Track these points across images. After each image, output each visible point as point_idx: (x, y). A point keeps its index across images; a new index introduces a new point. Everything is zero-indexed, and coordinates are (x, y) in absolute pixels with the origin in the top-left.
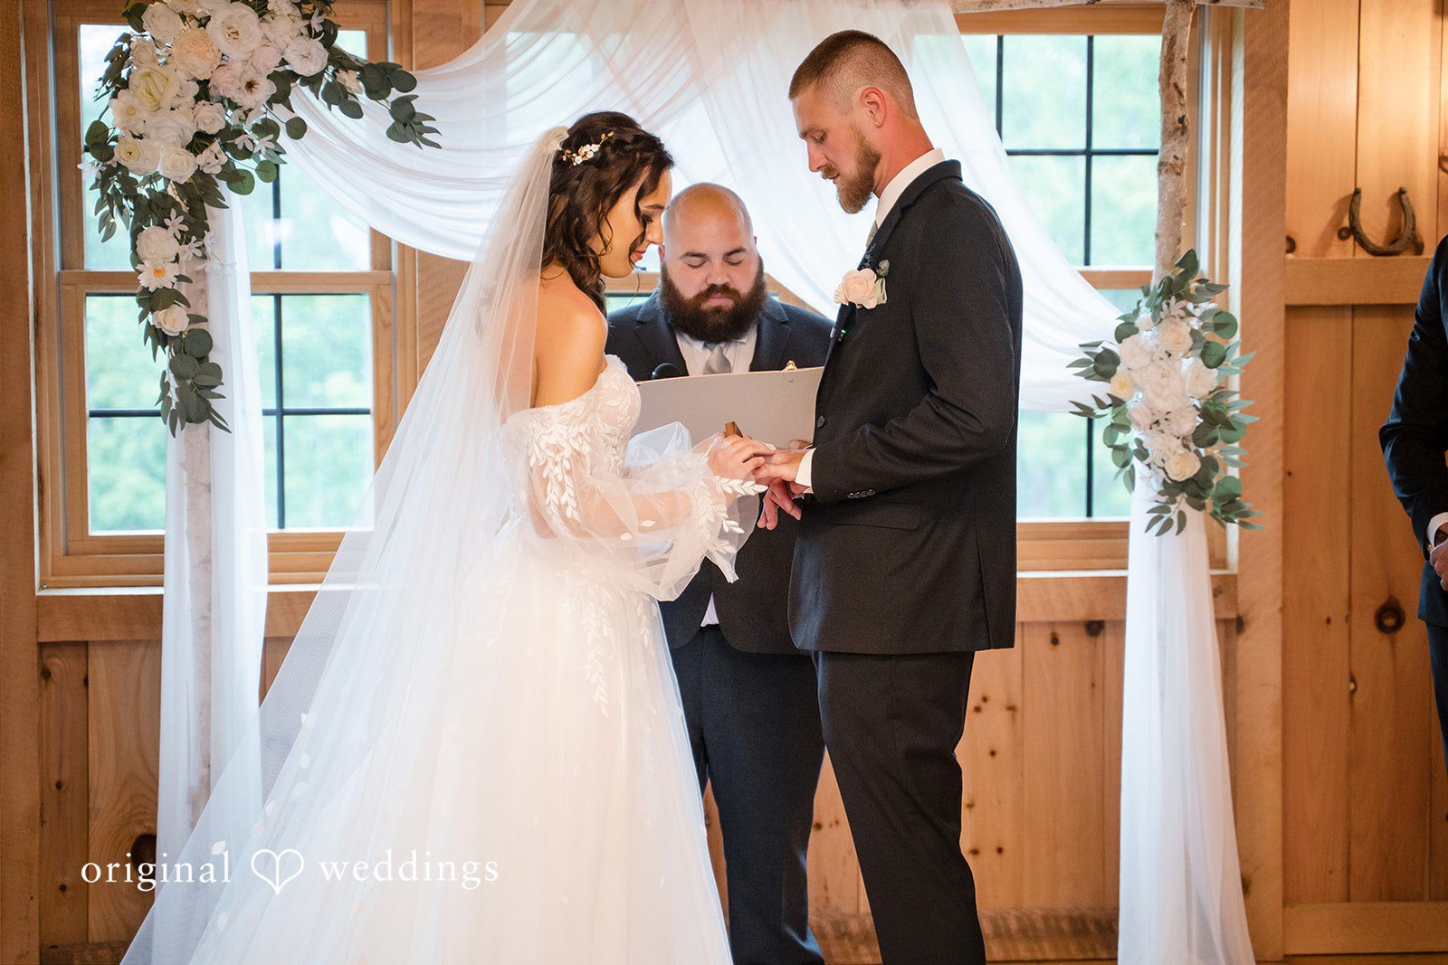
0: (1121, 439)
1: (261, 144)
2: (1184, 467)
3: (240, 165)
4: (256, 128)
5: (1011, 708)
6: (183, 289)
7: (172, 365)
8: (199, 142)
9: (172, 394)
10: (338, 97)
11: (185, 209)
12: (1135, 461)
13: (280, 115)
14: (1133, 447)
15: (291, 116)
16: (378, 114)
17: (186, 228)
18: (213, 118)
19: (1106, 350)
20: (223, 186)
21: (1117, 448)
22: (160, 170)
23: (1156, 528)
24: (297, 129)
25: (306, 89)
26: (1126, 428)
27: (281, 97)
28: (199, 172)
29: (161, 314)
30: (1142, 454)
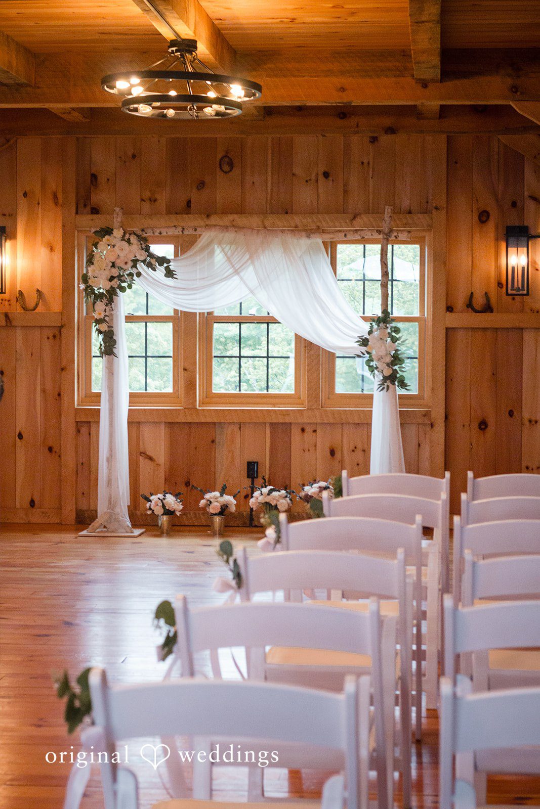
0: (372, 364)
1: (128, 279)
2: (388, 372)
3: (123, 285)
4: (127, 275)
5: (364, 451)
6: (107, 318)
7: (103, 340)
8: (112, 279)
9: (103, 347)
10: (150, 265)
11: (108, 297)
12: (375, 370)
13: (134, 271)
14: (375, 366)
15: (137, 271)
16: (161, 271)
17: (107, 302)
18: (115, 272)
19: (366, 338)
20: (118, 291)
21: (369, 366)
22: (101, 286)
23: (380, 389)
24: (139, 275)
25: (142, 263)
26: (372, 361)
27: (135, 266)
28: (112, 287)
29: (100, 325)
30: (377, 368)
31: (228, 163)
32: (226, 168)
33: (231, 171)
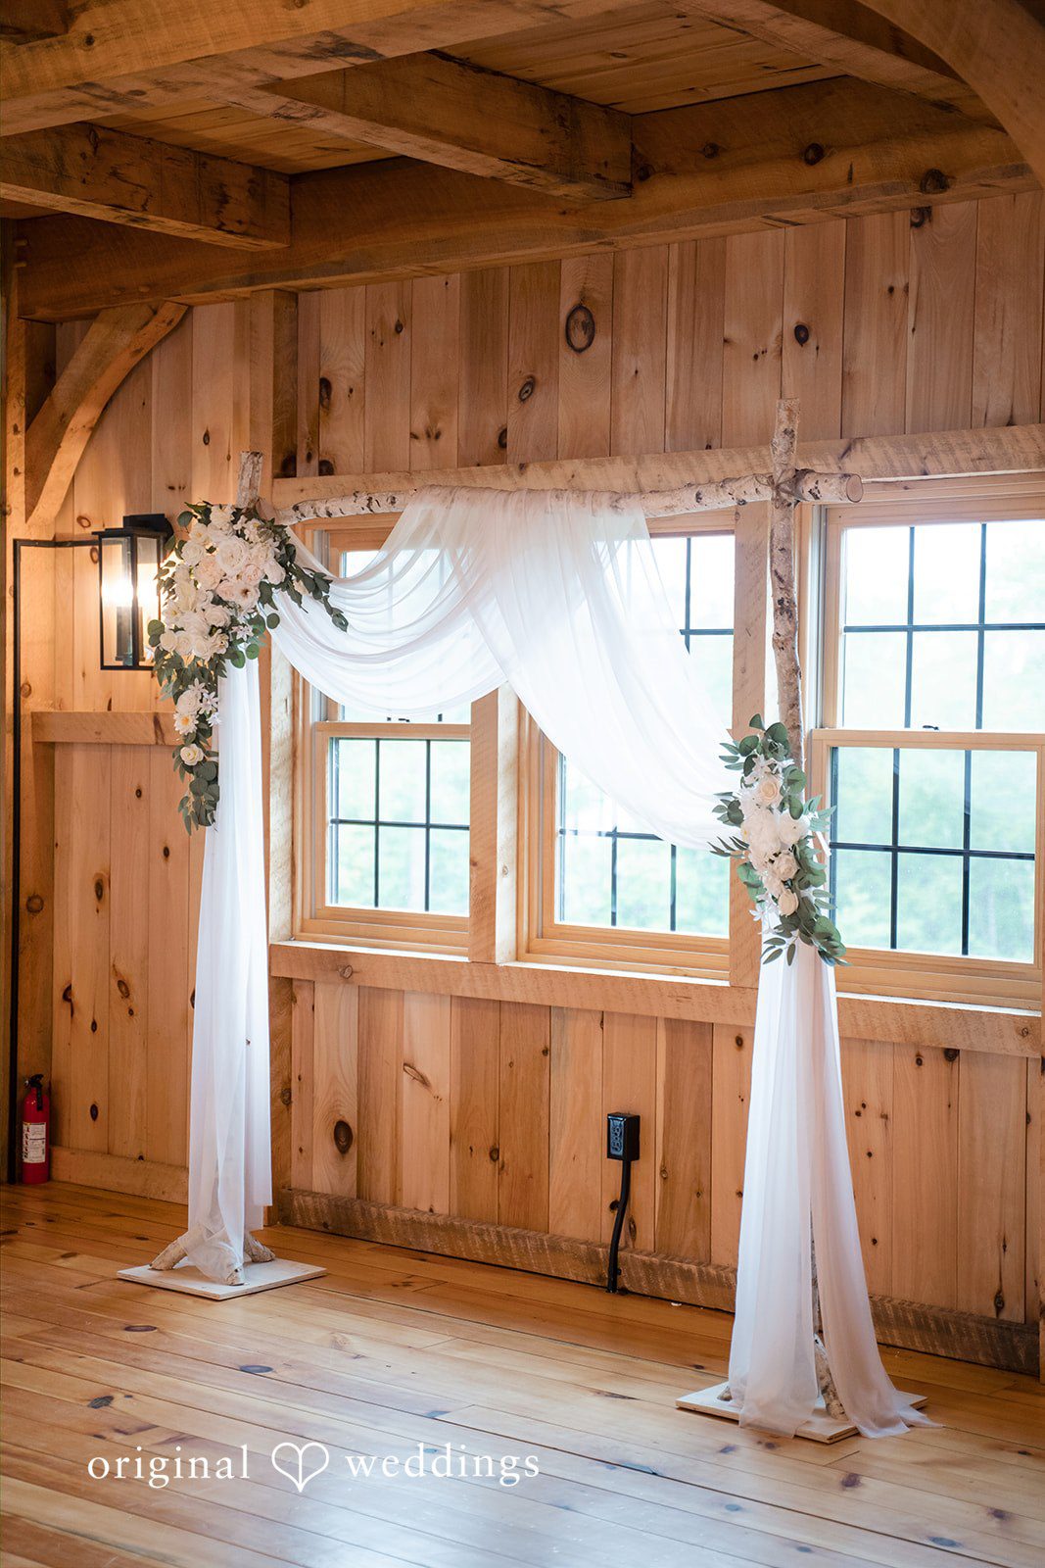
3: (238, 647)
4: (250, 622)
5: (885, 1117)
8: (213, 632)
13: (265, 612)
15: (272, 611)
16: (318, 611)
18: (222, 616)
19: (736, 799)
20: (229, 662)
24: (275, 621)
25: (282, 592)
27: (266, 599)
28: (215, 654)
31: (585, 326)
32: (579, 339)
33: (589, 344)
